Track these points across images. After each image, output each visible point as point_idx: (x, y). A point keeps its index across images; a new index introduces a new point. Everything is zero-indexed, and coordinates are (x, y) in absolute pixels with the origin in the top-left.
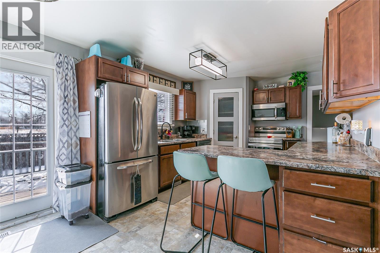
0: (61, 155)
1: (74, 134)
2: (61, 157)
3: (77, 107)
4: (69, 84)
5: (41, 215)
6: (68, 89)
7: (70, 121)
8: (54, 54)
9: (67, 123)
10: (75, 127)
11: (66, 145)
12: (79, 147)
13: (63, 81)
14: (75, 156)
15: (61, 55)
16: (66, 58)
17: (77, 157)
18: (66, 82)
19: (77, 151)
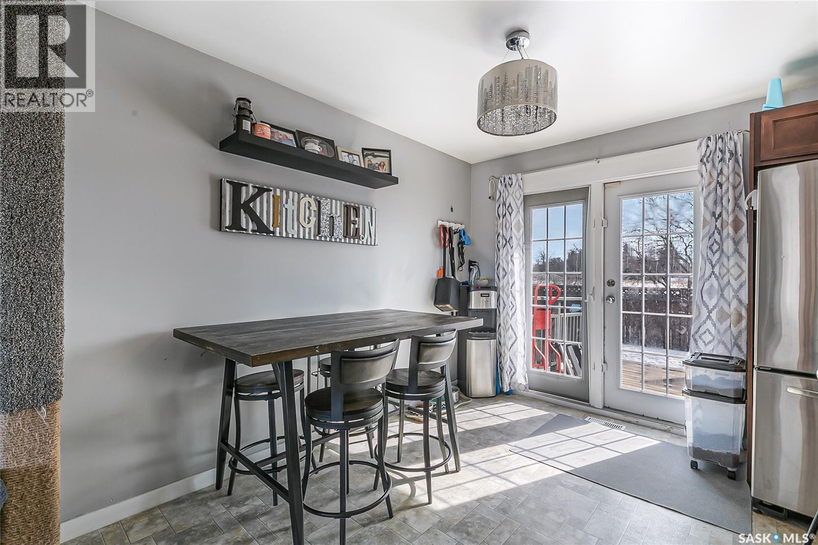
0: (705, 332)
1: (734, 294)
2: (703, 337)
3: (744, 235)
4: (724, 191)
5: (675, 430)
6: (723, 201)
7: (726, 266)
8: (696, 143)
9: (716, 270)
10: (736, 279)
11: (714, 315)
12: (744, 323)
13: (711, 189)
14: (736, 341)
15: (709, 139)
16: (720, 140)
17: (740, 343)
18: (719, 188)
19: (741, 330)
